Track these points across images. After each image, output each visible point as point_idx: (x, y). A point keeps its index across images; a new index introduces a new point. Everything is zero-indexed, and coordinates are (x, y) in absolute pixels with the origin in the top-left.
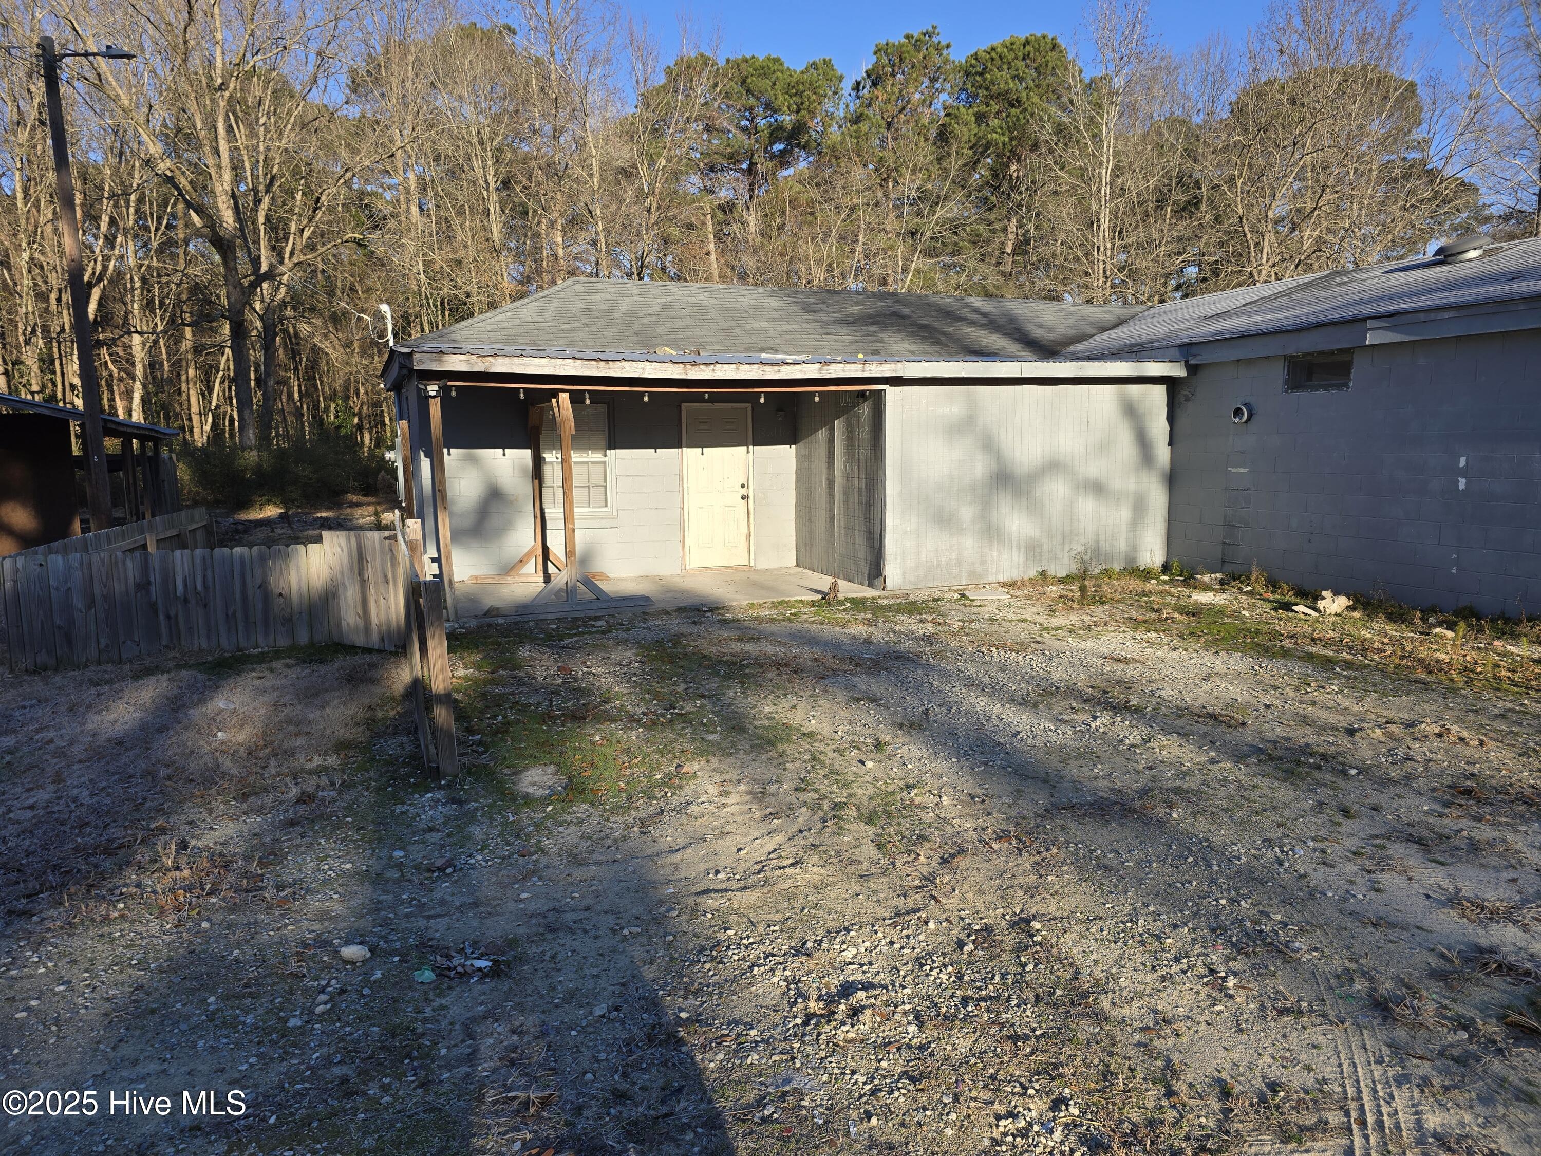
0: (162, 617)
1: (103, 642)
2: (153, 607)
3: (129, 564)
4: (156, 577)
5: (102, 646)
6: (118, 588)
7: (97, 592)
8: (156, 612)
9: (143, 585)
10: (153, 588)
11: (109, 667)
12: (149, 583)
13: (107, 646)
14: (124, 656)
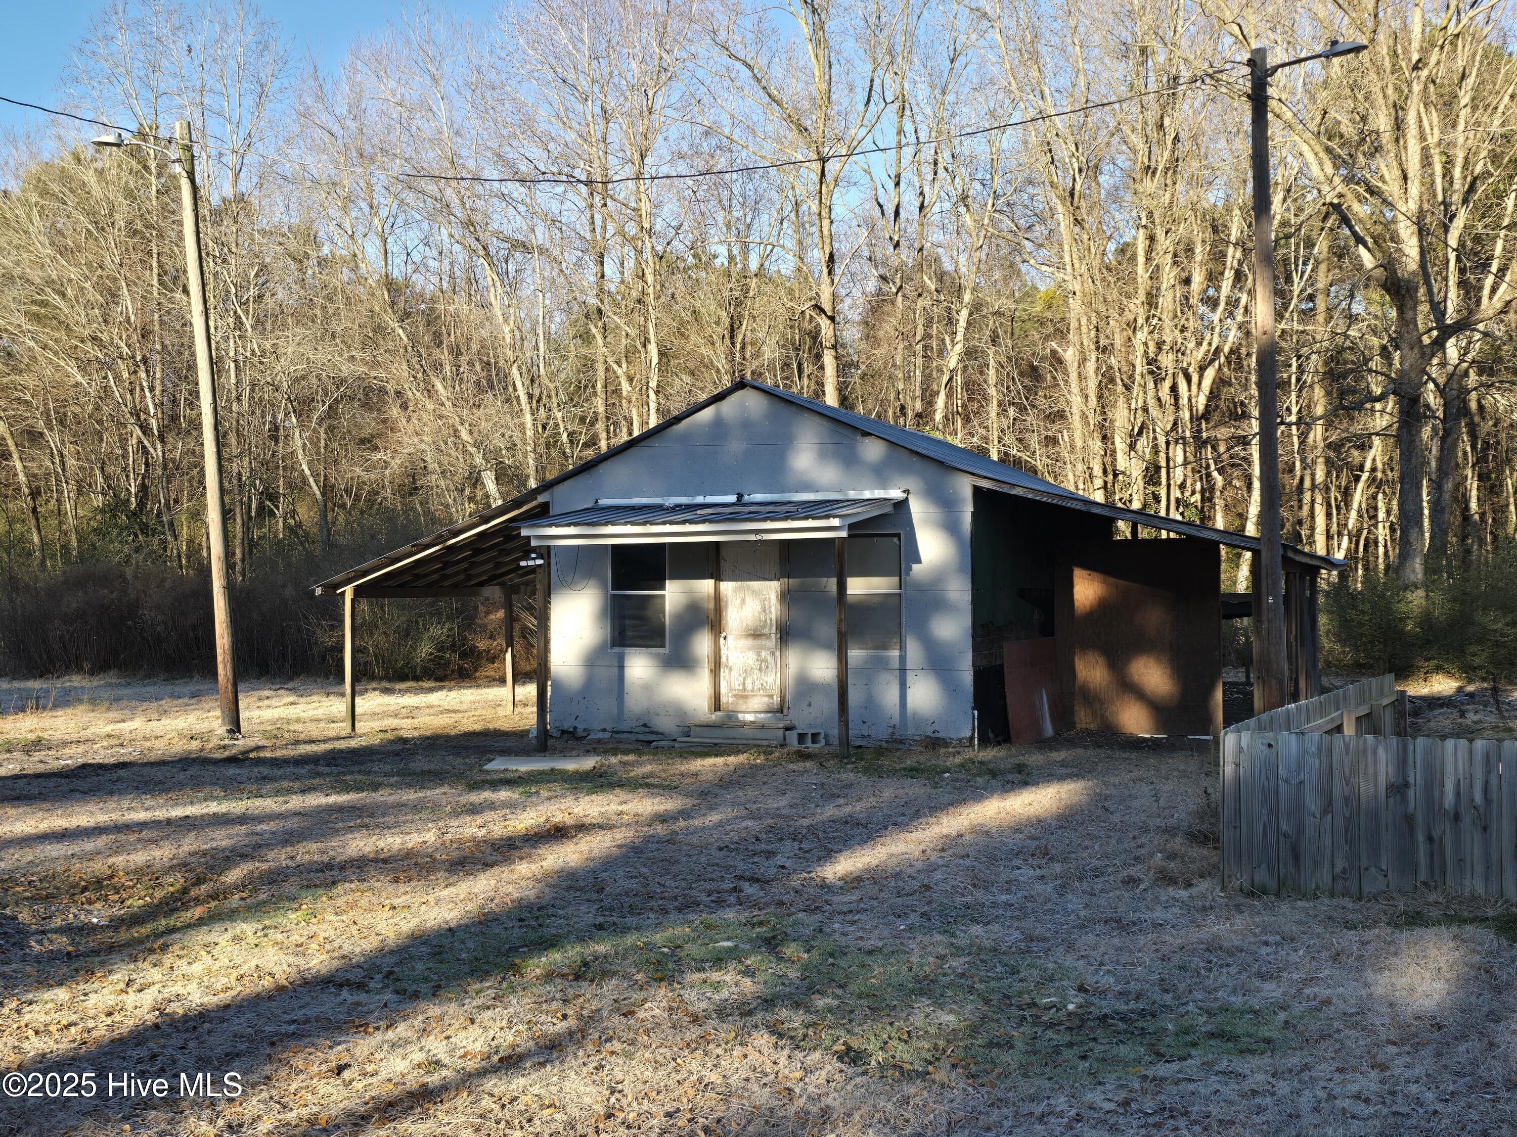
0: (1421, 838)
1: (1340, 865)
2: (1409, 820)
3: (1381, 753)
4: (1416, 776)
5: (1338, 869)
6: (1365, 788)
7: (1337, 792)
8: (1412, 829)
9: (1399, 788)
10: (1411, 793)
11: (1348, 903)
12: (1406, 785)
13: (1344, 871)
14: (1366, 889)
